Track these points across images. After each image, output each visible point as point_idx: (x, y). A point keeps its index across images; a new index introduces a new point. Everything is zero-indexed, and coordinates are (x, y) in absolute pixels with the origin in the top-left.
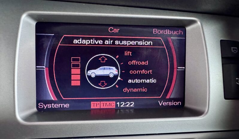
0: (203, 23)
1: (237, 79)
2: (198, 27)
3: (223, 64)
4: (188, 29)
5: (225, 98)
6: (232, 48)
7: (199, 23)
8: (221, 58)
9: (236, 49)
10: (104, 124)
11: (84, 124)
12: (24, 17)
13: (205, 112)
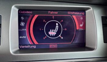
0: (94, 9)
2: (91, 11)
4: (87, 11)
5: (104, 42)
7: (92, 9)
10: (50, 54)
11: (41, 55)
12: (13, 7)
13: (95, 49)
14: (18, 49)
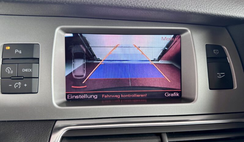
1: (218, 73)
3: (207, 63)
5: (210, 89)
6: (214, 50)
7: (189, 31)
8: (206, 58)
9: (217, 51)
12: (58, 30)
13: (195, 100)
14: (65, 99)
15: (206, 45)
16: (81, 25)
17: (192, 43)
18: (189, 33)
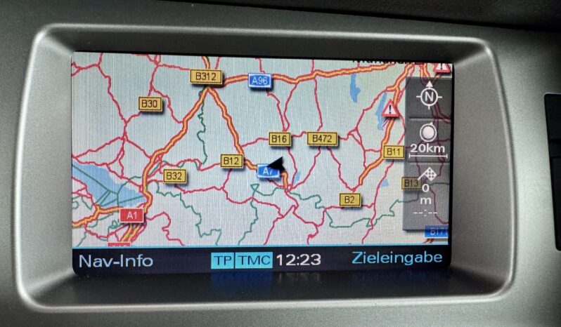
2: (487, 62)
3: (552, 158)
4: (460, 66)
7: (488, 51)
8: (547, 143)
13: (506, 284)
15: (547, 96)
16: (121, 23)
17: (499, 90)
18: (488, 58)
